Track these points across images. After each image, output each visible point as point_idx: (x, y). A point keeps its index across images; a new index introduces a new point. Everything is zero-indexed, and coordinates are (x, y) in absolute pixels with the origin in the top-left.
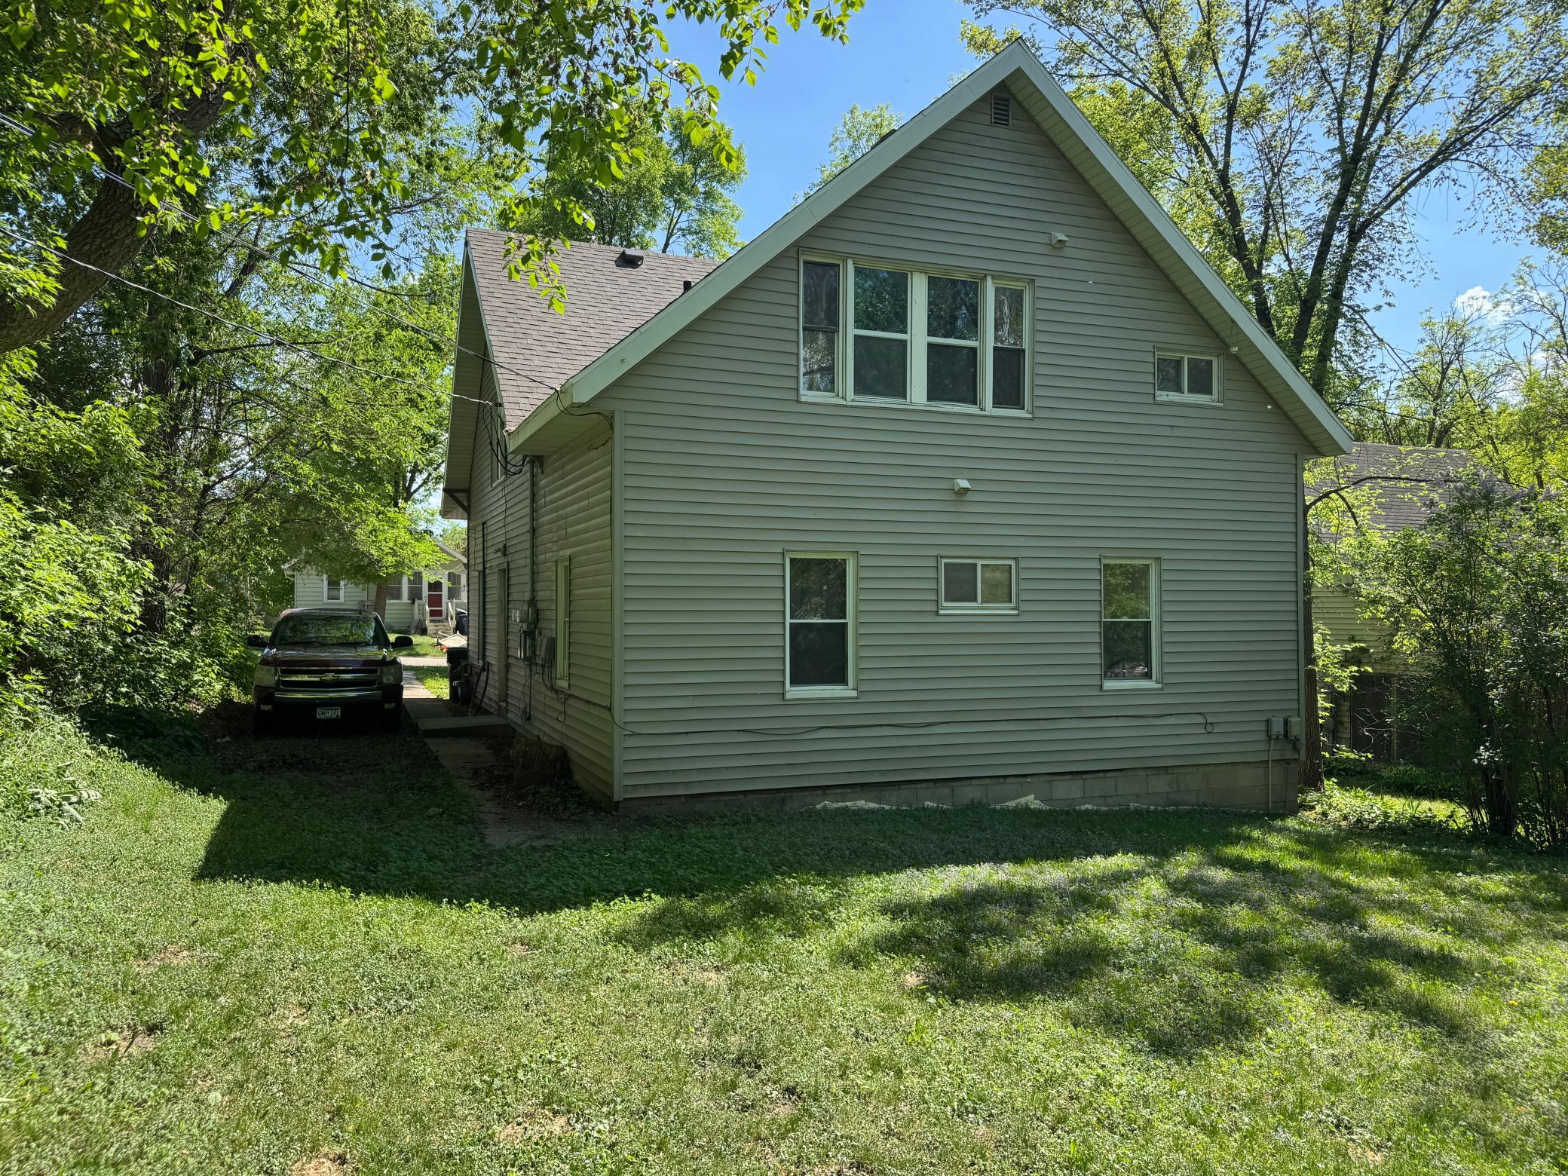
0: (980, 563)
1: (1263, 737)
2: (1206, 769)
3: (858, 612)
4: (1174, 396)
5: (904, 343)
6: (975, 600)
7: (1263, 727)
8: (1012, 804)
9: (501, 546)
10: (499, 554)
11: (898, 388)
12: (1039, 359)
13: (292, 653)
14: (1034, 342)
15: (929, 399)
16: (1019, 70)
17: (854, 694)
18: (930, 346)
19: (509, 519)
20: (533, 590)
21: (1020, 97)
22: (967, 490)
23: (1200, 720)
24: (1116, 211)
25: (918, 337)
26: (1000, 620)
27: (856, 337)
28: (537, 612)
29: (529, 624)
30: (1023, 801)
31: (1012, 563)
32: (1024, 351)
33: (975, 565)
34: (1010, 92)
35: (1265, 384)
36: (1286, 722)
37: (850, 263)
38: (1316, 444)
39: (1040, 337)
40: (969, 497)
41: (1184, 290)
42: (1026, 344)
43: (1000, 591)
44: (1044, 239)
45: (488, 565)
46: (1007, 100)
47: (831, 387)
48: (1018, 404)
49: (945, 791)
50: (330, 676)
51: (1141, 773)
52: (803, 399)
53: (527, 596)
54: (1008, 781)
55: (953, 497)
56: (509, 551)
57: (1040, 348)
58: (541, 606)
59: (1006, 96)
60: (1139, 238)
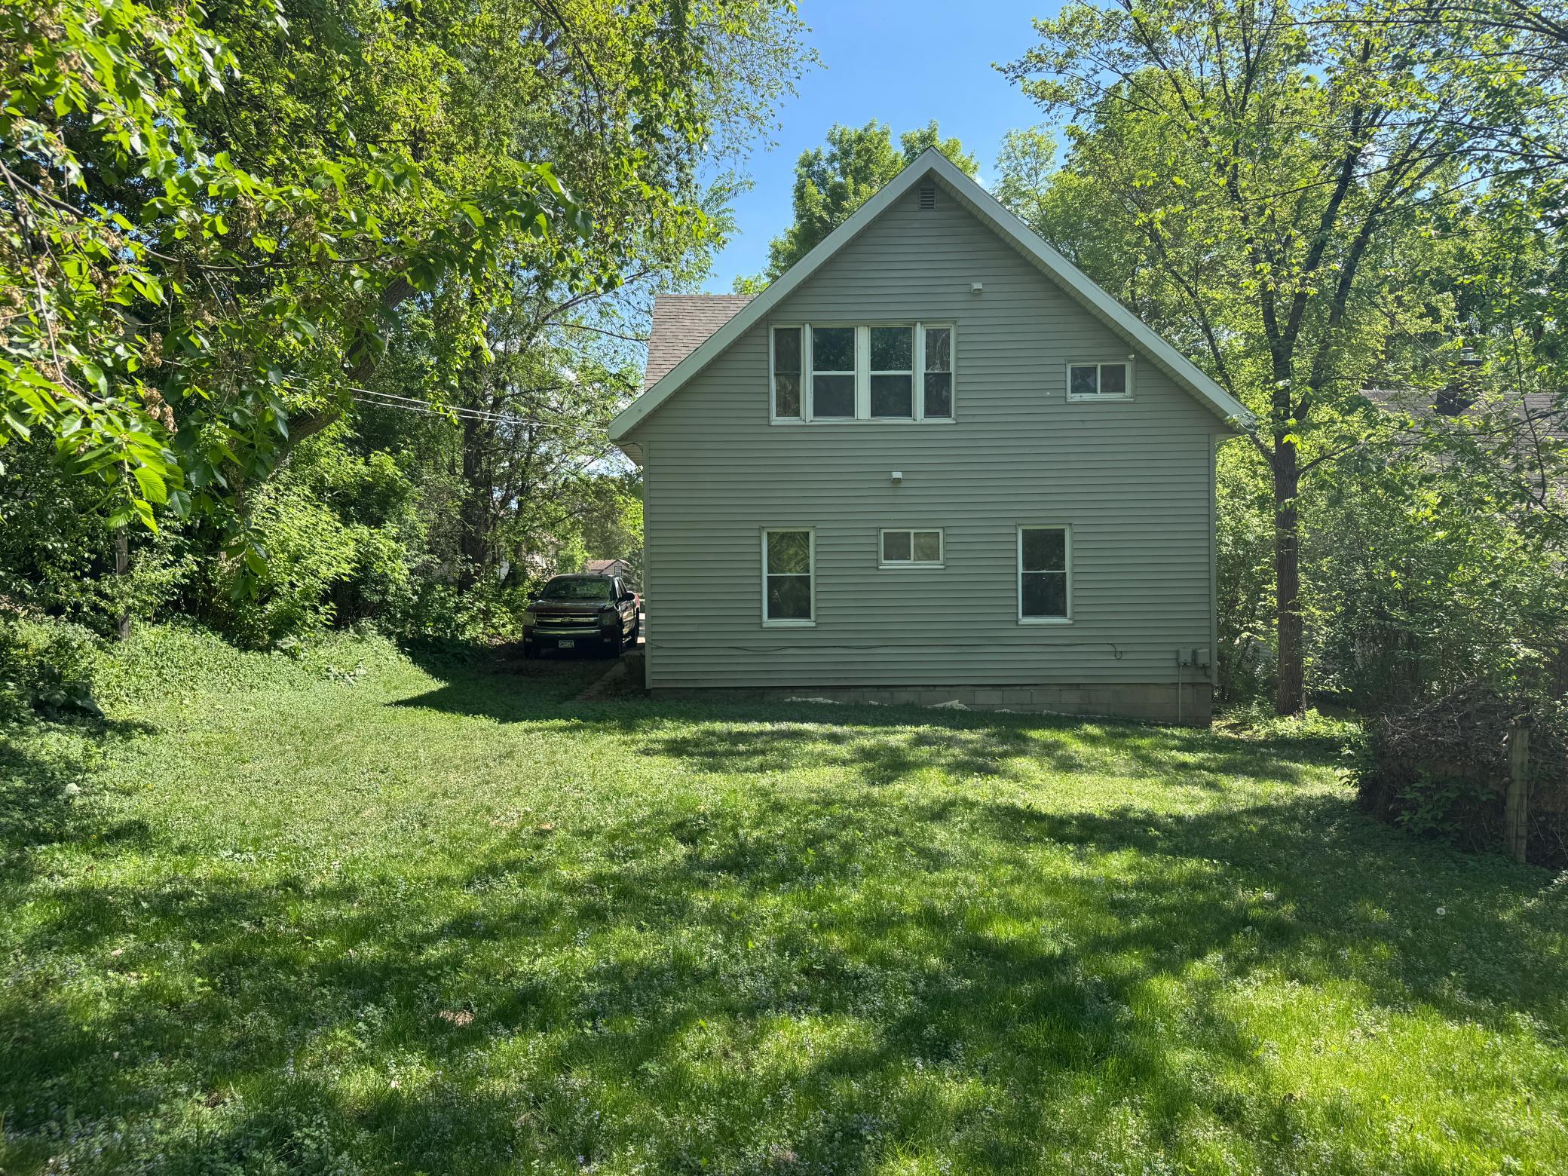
0: (912, 531)
1: (1173, 664)
2: (1118, 688)
3: (818, 568)
4: (1087, 397)
5: (851, 377)
6: (909, 559)
7: (1173, 656)
8: (941, 705)
11: (849, 409)
12: (962, 380)
13: (554, 604)
14: (958, 367)
15: (873, 415)
16: (931, 169)
17: (816, 624)
18: (873, 378)
21: (942, 186)
22: (900, 479)
23: (1110, 649)
25: (863, 372)
26: (930, 573)
27: (815, 377)
30: (949, 704)
31: (940, 531)
32: (950, 374)
33: (909, 533)
34: (934, 184)
36: (1194, 653)
37: (807, 327)
39: (963, 363)
40: (903, 484)
41: (1093, 313)
42: (952, 369)
43: (929, 552)
44: (965, 289)
46: (933, 190)
47: (797, 413)
48: (947, 413)
49: (886, 694)
50: (567, 620)
51: (1054, 688)
52: (774, 423)
54: (937, 689)
55: (888, 484)
57: (962, 371)
59: (931, 186)
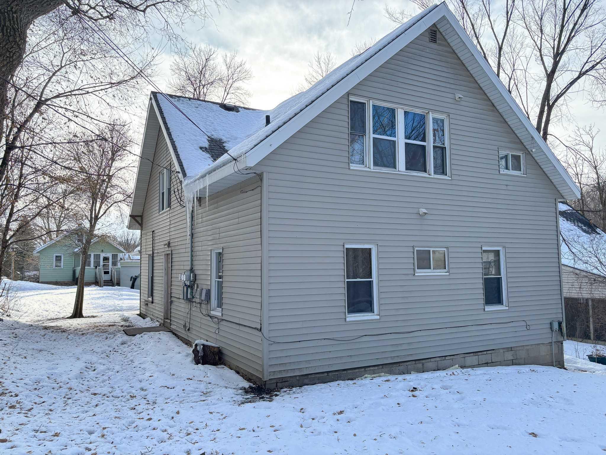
0: (431, 249)
1: (549, 331)
2: (527, 347)
3: (379, 275)
4: (507, 172)
5: (394, 142)
6: (430, 268)
7: (549, 326)
9: (167, 242)
10: (166, 246)
11: (393, 165)
12: (453, 152)
14: (450, 144)
15: (406, 169)
16: (444, 16)
17: (378, 317)
18: (406, 144)
19: (172, 229)
20: (192, 265)
21: (441, 30)
22: (425, 213)
23: (524, 323)
24: (481, 85)
25: (401, 140)
26: (441, 278)
27: (374, 138)
28: (195, 276)
29: (190, 282)
31: (445, 249)
32: (445, 148)
33: (429, 251)
34: (437, 28)
35: (542, 167)
36: (559, 323)
37: (370, 101)
38: (563, 194)
39: (452, 142)
40: (426, 217)
41: (509, 123)
42: (447, 145)
43: (441, 264)
44: (452, 96)
45: (156, 252)
46: (435, 31)
47: (363, 162)
48: (444, 173)
49: (420, 366)
51: (501, 350)
52: (351, 168)
53: (189, 268)
54: (447, 358)
55: (419, 217)
56: (171, 245)
57: (453, 147)
58: (197, 272)
59: (435, 29)
60: (491, 98)
